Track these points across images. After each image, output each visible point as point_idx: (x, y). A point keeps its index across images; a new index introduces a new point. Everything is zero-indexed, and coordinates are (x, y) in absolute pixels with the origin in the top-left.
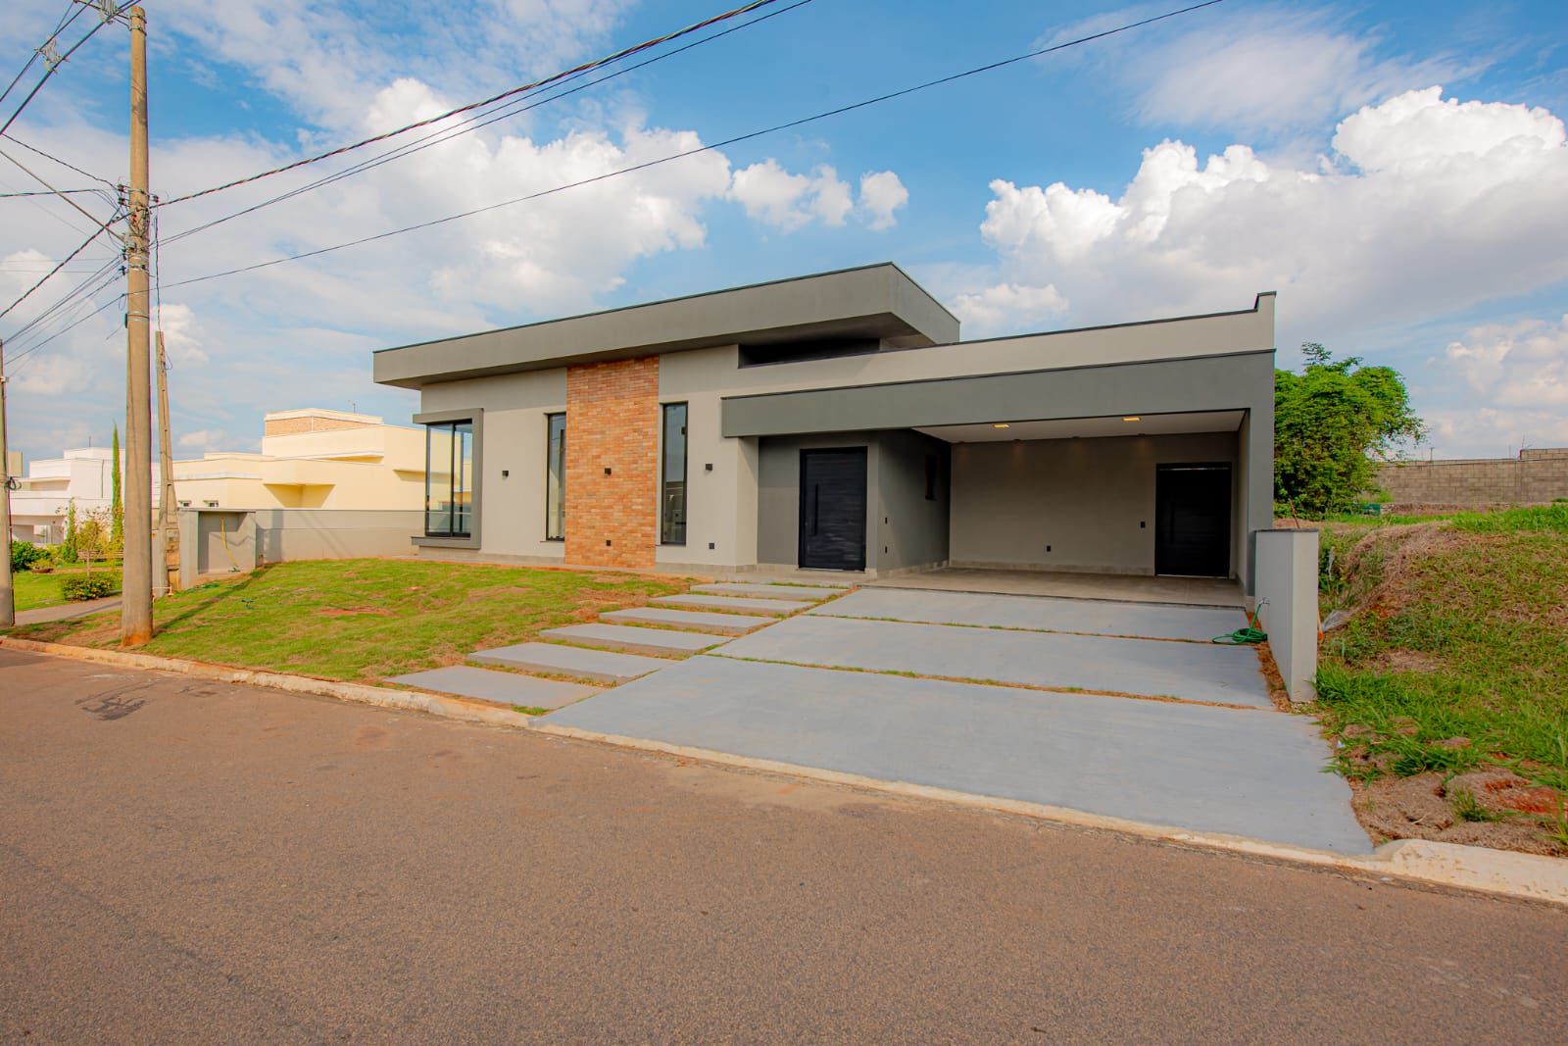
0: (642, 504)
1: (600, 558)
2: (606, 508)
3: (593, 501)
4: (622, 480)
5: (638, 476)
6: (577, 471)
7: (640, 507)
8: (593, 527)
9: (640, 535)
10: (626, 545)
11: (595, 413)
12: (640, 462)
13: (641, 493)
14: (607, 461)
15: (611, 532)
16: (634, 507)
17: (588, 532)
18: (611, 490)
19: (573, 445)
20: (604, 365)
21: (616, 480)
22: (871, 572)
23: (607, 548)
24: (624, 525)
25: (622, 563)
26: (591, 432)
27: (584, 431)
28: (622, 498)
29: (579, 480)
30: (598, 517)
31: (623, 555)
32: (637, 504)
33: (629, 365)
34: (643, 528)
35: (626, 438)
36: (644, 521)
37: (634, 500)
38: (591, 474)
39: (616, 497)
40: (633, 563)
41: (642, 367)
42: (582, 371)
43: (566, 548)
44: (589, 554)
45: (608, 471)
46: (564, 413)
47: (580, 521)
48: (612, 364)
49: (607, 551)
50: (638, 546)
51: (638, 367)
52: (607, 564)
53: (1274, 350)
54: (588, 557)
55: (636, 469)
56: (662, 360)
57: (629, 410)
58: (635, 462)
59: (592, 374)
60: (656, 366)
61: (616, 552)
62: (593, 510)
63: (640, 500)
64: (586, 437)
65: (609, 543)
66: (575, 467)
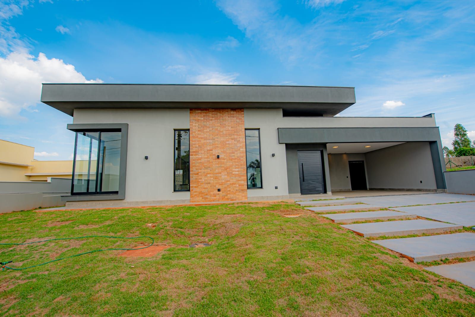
0: (238, 171)
1: (214, 198)
2: (216, 173)
3: (209, 171)
4: (226, 160)
5: (235, 159)
6: (197, 156)
7: (237, 173)
8: (209, 183)
9: (238, 185)
10: (230, 191)
11: (209, 130)
12: (236, 153)
13: (237, 166)
14: (216, 152)
15: (220, 185)
16: (233, 173)
17: (206, 186)
18: (219, 165)
19: (195, 144)
20: (214, 110)
21: (222, 161)
22: (329, 193)
23: (219, 192)
24: (229, 181)
25: (228, 199)
26: (205, 139)
27: (201, 138)
28: (226, 169)
29: (199, 161)
30: (212, 178)
31: (228, 195)
32: (235, 171)
33: (228, 111)
34: (239, 182)
35: (227, 142)
36: (239, 179)
37: (233, 170)
38: (207, 158)
39: (223, 168)
40: (234, 198)
41: (235, 113)
42: (200, 111)
43: (191, 195)
44: (206, 196)
45: (218, 157)
46: (189, 130)
47: (200, 180)
48: (218, 110)
49: (218, 194)
50: (237, 190)
51: (232, 112)
52: (219, 200)
53: (439, 127)
54: (207, 198)
55: (234, 156)
56: (245, 111)
57: (229, 130)
58: (233, 153)
59: (206, 113)
60: (242, 113)
61: (224, 194)
62: (208, 175)
63: (237, 170)
64: (203, 141)
65: (219, 190)
66: (196, 155)
